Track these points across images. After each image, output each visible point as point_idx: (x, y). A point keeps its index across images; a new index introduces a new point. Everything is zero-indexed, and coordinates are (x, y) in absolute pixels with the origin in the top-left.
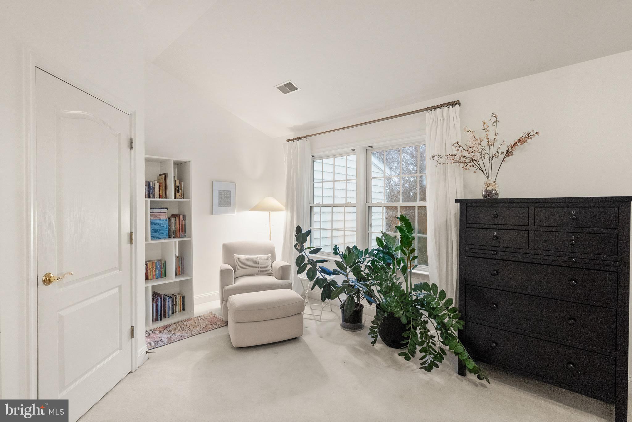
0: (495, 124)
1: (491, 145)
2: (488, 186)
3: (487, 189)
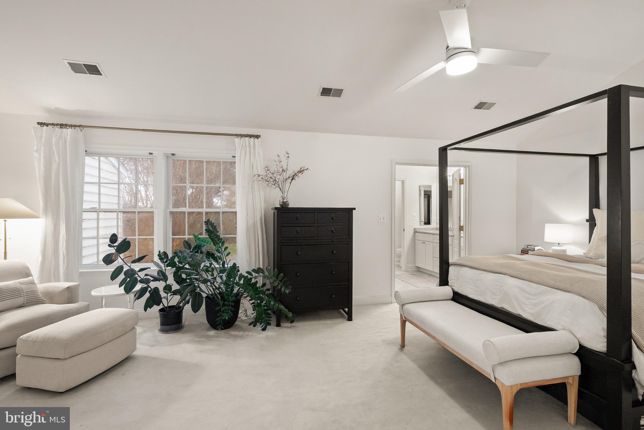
0: (288, 158)
1: (285, 171)
2: (284, 199)
3: (284, 201)
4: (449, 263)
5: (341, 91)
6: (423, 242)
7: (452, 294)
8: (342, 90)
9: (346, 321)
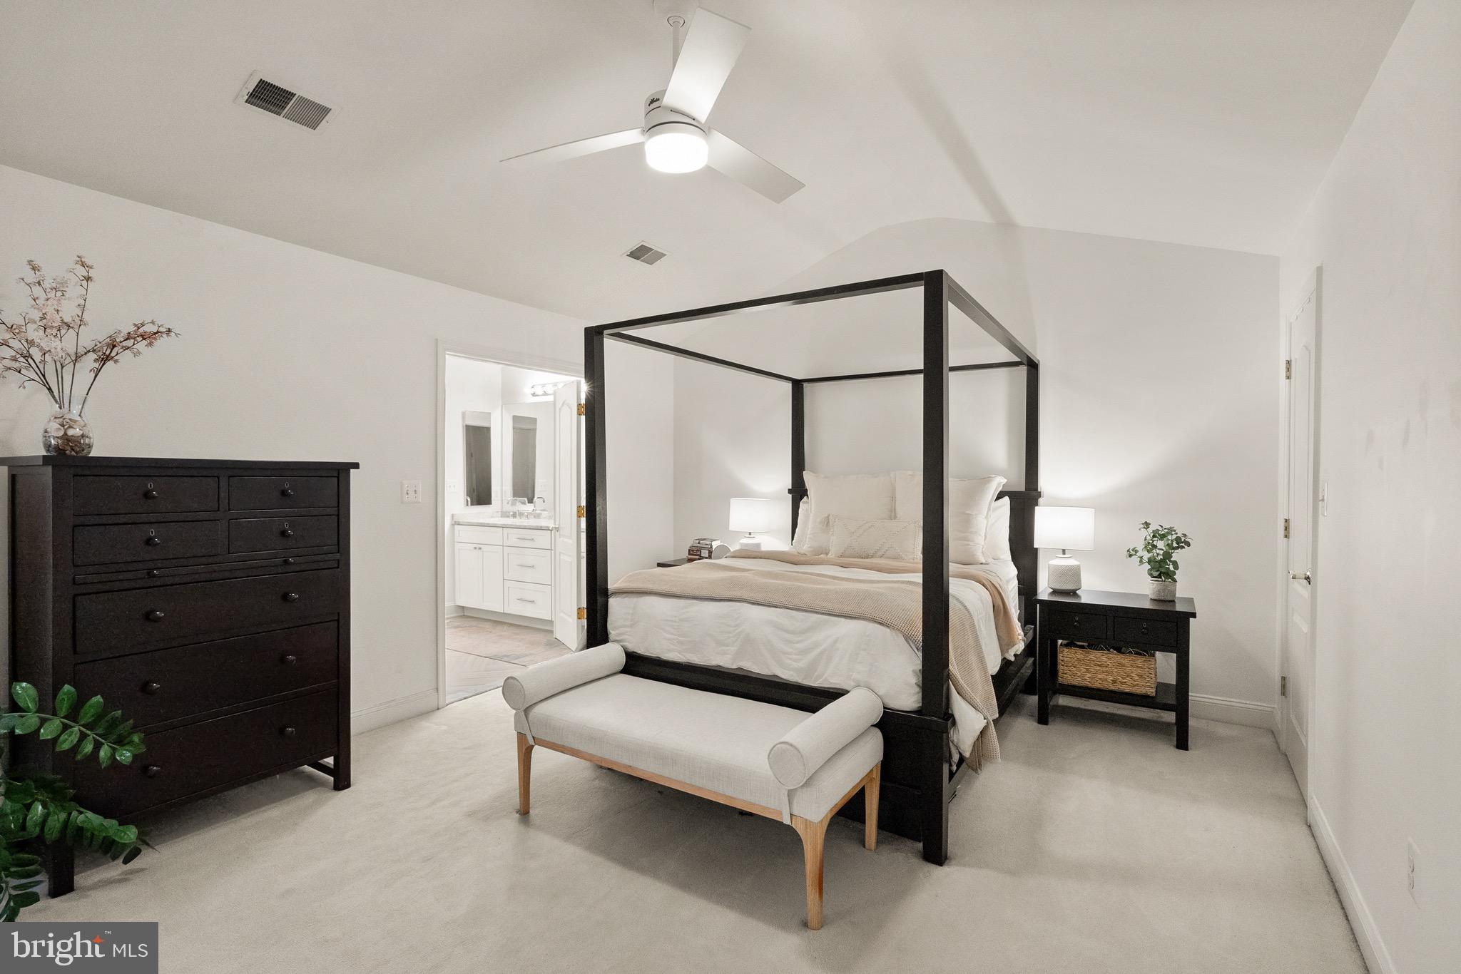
0: (85, 282)
1: (70, 327)
4: (606, 590)
5: (324, 111)
6: (477, 546)
7: (624, 660)
8: (326, 110)
9: (329, 794)
